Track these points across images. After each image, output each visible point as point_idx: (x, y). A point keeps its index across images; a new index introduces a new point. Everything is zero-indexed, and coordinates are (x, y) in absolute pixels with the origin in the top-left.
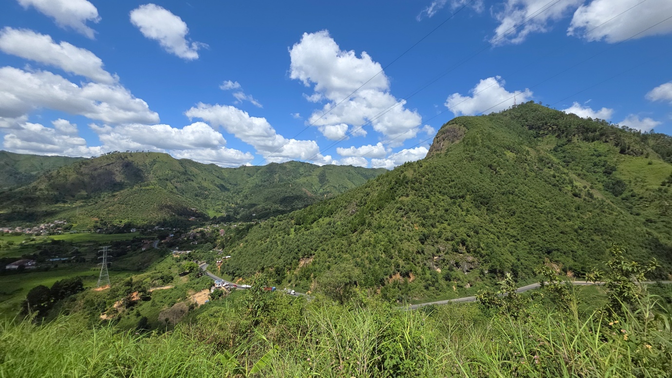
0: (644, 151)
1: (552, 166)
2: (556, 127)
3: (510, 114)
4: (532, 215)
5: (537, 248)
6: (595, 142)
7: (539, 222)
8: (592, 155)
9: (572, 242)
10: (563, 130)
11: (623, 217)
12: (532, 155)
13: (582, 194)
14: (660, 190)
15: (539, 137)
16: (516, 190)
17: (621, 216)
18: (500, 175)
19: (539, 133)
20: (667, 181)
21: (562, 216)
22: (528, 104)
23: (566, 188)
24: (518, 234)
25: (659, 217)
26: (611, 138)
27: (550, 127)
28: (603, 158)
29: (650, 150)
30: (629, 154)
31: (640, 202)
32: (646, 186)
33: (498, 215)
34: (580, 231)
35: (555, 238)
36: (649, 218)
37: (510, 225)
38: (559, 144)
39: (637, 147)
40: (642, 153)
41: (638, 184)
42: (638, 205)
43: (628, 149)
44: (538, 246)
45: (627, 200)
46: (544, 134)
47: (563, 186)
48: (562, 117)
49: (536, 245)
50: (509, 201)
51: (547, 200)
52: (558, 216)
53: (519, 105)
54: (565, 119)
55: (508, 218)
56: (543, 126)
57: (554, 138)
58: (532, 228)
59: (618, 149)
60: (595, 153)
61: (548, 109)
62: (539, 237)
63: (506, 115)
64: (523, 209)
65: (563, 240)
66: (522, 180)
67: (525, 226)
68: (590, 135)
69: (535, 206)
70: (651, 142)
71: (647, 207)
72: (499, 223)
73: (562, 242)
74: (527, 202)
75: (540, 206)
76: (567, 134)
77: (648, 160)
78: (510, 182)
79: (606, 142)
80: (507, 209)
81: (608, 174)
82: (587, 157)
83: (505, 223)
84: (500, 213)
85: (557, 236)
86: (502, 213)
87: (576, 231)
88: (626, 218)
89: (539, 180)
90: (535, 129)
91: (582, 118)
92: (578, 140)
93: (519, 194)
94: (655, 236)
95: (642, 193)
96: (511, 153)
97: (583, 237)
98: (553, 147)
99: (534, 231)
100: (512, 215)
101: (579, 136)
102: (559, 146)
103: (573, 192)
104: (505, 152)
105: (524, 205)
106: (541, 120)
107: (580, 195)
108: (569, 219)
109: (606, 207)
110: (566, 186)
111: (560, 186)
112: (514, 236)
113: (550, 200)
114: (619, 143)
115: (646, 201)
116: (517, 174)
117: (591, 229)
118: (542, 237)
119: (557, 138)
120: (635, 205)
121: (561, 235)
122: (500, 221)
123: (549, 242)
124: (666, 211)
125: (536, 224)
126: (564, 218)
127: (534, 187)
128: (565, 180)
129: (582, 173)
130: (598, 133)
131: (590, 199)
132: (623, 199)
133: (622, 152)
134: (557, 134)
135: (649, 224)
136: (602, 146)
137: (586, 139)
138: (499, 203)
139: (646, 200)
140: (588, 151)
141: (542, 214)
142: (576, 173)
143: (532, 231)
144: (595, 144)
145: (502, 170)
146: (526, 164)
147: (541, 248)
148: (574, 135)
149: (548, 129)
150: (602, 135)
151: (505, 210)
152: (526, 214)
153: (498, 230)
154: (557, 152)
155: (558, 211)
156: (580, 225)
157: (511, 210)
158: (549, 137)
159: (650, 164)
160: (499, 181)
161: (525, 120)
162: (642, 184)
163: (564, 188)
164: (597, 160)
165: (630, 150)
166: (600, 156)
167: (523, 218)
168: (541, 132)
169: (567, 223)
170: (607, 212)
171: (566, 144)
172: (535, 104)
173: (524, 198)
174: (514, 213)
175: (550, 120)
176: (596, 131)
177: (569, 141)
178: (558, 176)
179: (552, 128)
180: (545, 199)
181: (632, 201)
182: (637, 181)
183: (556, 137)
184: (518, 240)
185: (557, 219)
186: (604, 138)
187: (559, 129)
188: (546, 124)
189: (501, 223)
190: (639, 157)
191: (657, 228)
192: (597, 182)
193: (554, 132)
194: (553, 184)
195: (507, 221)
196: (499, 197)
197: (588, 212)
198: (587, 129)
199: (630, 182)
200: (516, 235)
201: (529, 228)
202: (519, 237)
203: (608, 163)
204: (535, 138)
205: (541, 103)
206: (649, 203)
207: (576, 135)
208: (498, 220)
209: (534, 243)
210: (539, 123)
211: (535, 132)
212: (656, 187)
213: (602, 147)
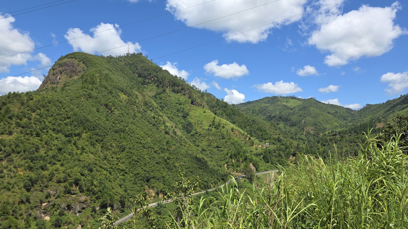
0: (202, 103)
1: (153, 109)
2: (156, 78)
3: (125, 60)
4: (137, 150)
5: (140, 178)
6: (179, 94)
7: (142, 156)
8: (176, 103)
9: (163, 170)
10: (161, 82)
11: (191, 148)
12: (139, 99)
13: (170, 132)
14: (209, 129)
15: (145, 84)
16: (127, 128)
17: (190, 147)
18: (114, 114)
19: (145, 81)
20: (212, 124)
21: (158, 149)
22: (138, 55)
23: (161, 127)
24: (127, 168)
25: (208, 147)
26: (187, 92)
27: (153, 77)
28: (182, 106)
29: (205, 103)
30: (196, 105)
31: (199, 137)
32: (202, 127)
33: (111, 152)
34: (168, 161)
35: (153, 168)
36: (203, 148)
37: (121, 161)
38: (158, 92)
39: (199, 100)
40: (201, 105)
41: (199, 125)
42: (199, 139)
43: (195, 101)
44: (141, 176)
45: (193, 136)
46: (148, 82)
47: (159, 125)
48: (161, 71)
49: (139, 175)
50: (120, 138)
51: (148, 137)
52: (155, 150)
53: (132, 54)
54: (162, 73)
55: (119, 154)
56: (148, 76)
57: (155, 87)
58: (137, 161)
59: (190, 101)
60: (179, 102)
61: (152, 63)
62: (142, 168)
63: (121, 61)
64: (132, 145)
65: (157, 169)
66: (132, 119)
67: (132, 160)
68: (176, 88)
69: (140, 142)
70: (206, 98)
71: (203, 140)
72: (112, 159)
73: (157, 171)
74: (134, 139)
75: (144, 142)
76: (163, 85)
77: (204, 110)
78: (122, 122)
79: (184, 95)
80: (118, 146)
81: (185, 118)
82: (174, 104)
83: (117, 158)
84: (113, 149)
85: (154, 166)
86: (115, 149)
87: (166, 161)
88: (192, 148)
89: (144, 120)
90: (143, 77)
91: (172, 75)
92: (169, 91)
93: (128, 132)
94: (206, 160)
95: (201, 131)
96: (124, 95)
97: (170, 165)
98: (154, 94)
99: (138, 164)
100: (122, 151)
101: (170, 88)
102: (158, 94)
103: (165, 130)
104: (119, 94)
105: (132, 142)
106: (147, 71)
107: (169, 132)
108: (162, 152)
109: (183, 142)
110: (161, 126)
111: (157, 125)
112: (124, 170)
113: (151, 137)
114: (190, 97)
115: (202, 137)
116: (128, 114)
117: (174, 159)
118: (144, 168)
119: (157, 88)
120: (197, 140)
121: (157, 165)
122: (112, 158)
123: (148, 172)
124: (211, 143)
125: (140, 157)
126: (159, 151)
127: (140, 126)
128: (161, 121)
129: (171, 116)
130: (180, 88)
131: (175, 136)
132: (192, 136)
133: (192, 103)
134: (157, 84)
135: (203, 152)
136: (182, 97)
137: (174, 91)
138: (113, 141)
139: (202, 136)
140: (175, 100)
141: (144, 148)
142: (168, 116)
143: (137, 164)
144: (178, 96)
145: (116, 110)
146: (135, 106)
147: (143, 177)
148: (167, 87)
149: (151, 79)
150: (182, 89)
151: (117, 147)
152: (134, 149)
153: (110, 166)
154: (156, 98)
155: (156, 146)
156: (168, 155)
157: (122, 146)
158: (152, 86)
159: (204, 112)
160: (113, 120)
161: (135, 68)
162: (201, 125)
163: (160, 127)
164: (179, 107)
165: (196, 102)
166: (181, 104)
167: (131, 153)
168: (147, 81)
169: (161, 155)
170: (183, 145)
171: (162, 93)
172: (143, 57)
173: (132, 135)
174: (124, 149)
175: (153, 72)
176: (179, 86)
177: (164, 91)
178: (157, 118)
179: (154, 79)
180: (147, 136)
181: (196, 137)
182: (198, 124)
183: (156, 86)
184: (126, 173)
185: (155, 152)
186: (183, 92)
187: (158, 80)
188: (150, 75)
189: (113, 159)
190: (200, 108)
191: (207, 155)
192: (179, 124)
193: (155, 82)
194: (153, 124)
195: (119, 156)
196: (113, 135)
197: (173, 146)
198: (175, 84)
199: (195, 124)
200: (125, 169)
201: (135, 161)
202: (127, 170)
203: (185, 110)
204: (142, 84)
205: (147, 56)
206: (203, 138)
207: (168, 87)
208: (111, 157)
209: (138, 174)
210: (146, 73)
211: (142, 80)
212: (207, 128)
213: (183, 99)
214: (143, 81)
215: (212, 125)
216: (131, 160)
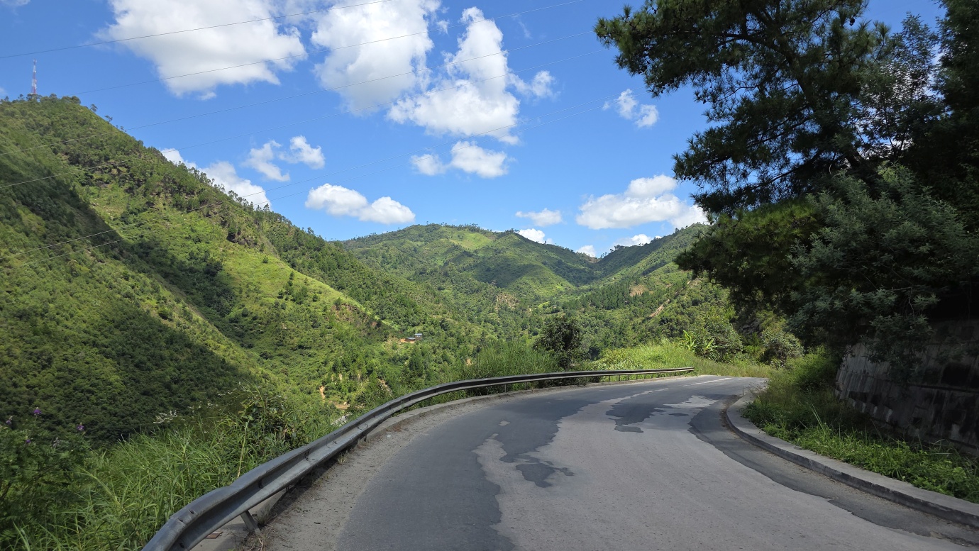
0: (259, 240)
1: (121, 253)
2: (125, 170)
3: (23, 113)
4: (87, 363)
5: (100, 433)
6: (191, 214)
7: (103, 376)
8: (186, 238)
10: (139, 181)
11: (234, 353)
12: (80, 225)
13: (174, 313)
14: (277, 304)
15: (92, 185)
16: (51, 305)
17: (231, 350)
18: (10, 267)
19: (92, 177)
20: (284, 291)
21: (145, 358)
22: (68, 103)
23: (148, 301)
24: (59, 410)
25: (276, 349)
26: (216, 210)
27: (115, 167)
28: (203, 245)
29: (265, 240)
30: (240, 244)
31: (252, 325)
32: (260, 298)
33: (9, 370)
35: (133, 405)
36: (263, 351)
37: (41, 392)
38: (131, 208)
39: (250, 231)
40: (256, 244)
41: (251, 294)
42: (251, 330)
43: (239, 234)
44: (102, 428)
45: (237, 322)
46: (101, 180)
47: (142, 297)
48: (138, 151)
49: (97, 427)
50: (35, 333)
51: (116, 327)
52: (136, 361)
53: (46, 99)
54: (142, 157)
55: (35, 376)
56: (99, 162)
57: (121, 193)
58: (89, 391)
59: (224, 232)
60: (193, 235)
61: (111, 128)
62: (103, 408)
64: (70, 351)
65: (147, 408)
66: (63, 282)
67: (75, 389)
68: (184, 198)
69: (94, 342)
70: (266, 226)
71: (262, 333)
72: (12, 389)
73: (146, 413)
74: (76, 333)
75: (105, 341)
76: (147, 189)
77: (263, 256)
78: (35, 288)
79: (208, 215)
80: (31, 354)
81: (211, 275)
82: (179, 241)
83: (28, 387)
84: (16, 363)
85: (136, 402)
86: (20, 363)
87: (168, 387)
88: (237, 353)
89: (98, 284)
90: (84, 165)
91: (171, 162)
92: (164, 205)
93: (57, 317)
94: (272, 379)
95: (256, 310)
96: (32, 216)
97: (179, 397)
98: (119, 212)
99: (93, 398)
100: (44, 367)
101: (166, 197)
102: (132, 213)
103: (160, 309)
104: (20, 211)
105: (70, 341)
106: (97, 148)
107: (171, 315)
108: (156, 365)
109: (211, 337)
110: (148, 298)
111: (137, 297)
112: (50, 416)
113: (122, 326)
114: (226, 222)
115: (261, 323)
116: (51, 268)
117: (192, 380)
118: (109, 408)
119: (128, 195)
120: (246, 331)
121: (144, 398)
122: (15, 385)
123: (123, 417)
124: (284, 338)
125: (96, 381)
126: (149, 364)
127: (90, 299)
128: (145, 285)
129: (172, 272)
130: (196, 198)
131: (187, 322)
132: (232, 321)
133: (231, 237)
134: (127, 186)
135: (265, 361)
136: (202, 222)
137: (178, 206)
138: (12, 340)
139: (261, 321)
140: (182, 231)
141: (108, 358)
142: (162, 271)
143: (88, 398)
144: (191, 218)
146: (69, 246)
147: (108, 431)
148: (158, 194)
149: (110, 171)
150: (202, 202)
151: (27, 356)
152: (76, 360)
153: (10, 407)
154: (127, 224)
155: (138, 350)
156: (174, 373)
157: (42, 353)
158: (113, 189)
159: (265, 262)
160: (7, 284)
161: (59, 139)
162: (255, 295)
163: (144, 301)
164: (194, 248)
165: (240, 236)
166: (200, 241)
167: (70, 371)
168: (97, 175)
169: (153, 373)
170: (212, 345)
171: (145, 210)
172: (82, 108)
173: (69, 324)
174: (50, 361)
175: (114, 152)
176: (193, 193)
177: (150, 204)
178: (133, 277)
179: (119, 171)
180: (112, 325)
181: (243, 324)
182: (249, 291)
183: (126, 191)
184: (59, 423)
185: (137, 366)
186: (205, 208)
187: (132, 176)
188: (107, 159)
189: (19, 389)
190: (252, 250)
191: (274, 367)
192: (194, 291)
193: (122, 180)
194: (123, 293)
195: (33, 381)
196: (11, 324)
197: (185, 348)
198: (180, 186)
199: (241, 292)
200: (54, 412)
201: (82, 392)
202: (61, 416)
203: (211, 256)
204: (83, 185)
205: (94, 108)
206: (263, 326)
207: (162, 195)
208: (9, 383)
209: (93, 423)
210: (92, 154)
211: (82, 172)
212: (273, 300)
213: (204, 226)
214: (86, 174)
215: (286, 293)
216: (71, 390)
